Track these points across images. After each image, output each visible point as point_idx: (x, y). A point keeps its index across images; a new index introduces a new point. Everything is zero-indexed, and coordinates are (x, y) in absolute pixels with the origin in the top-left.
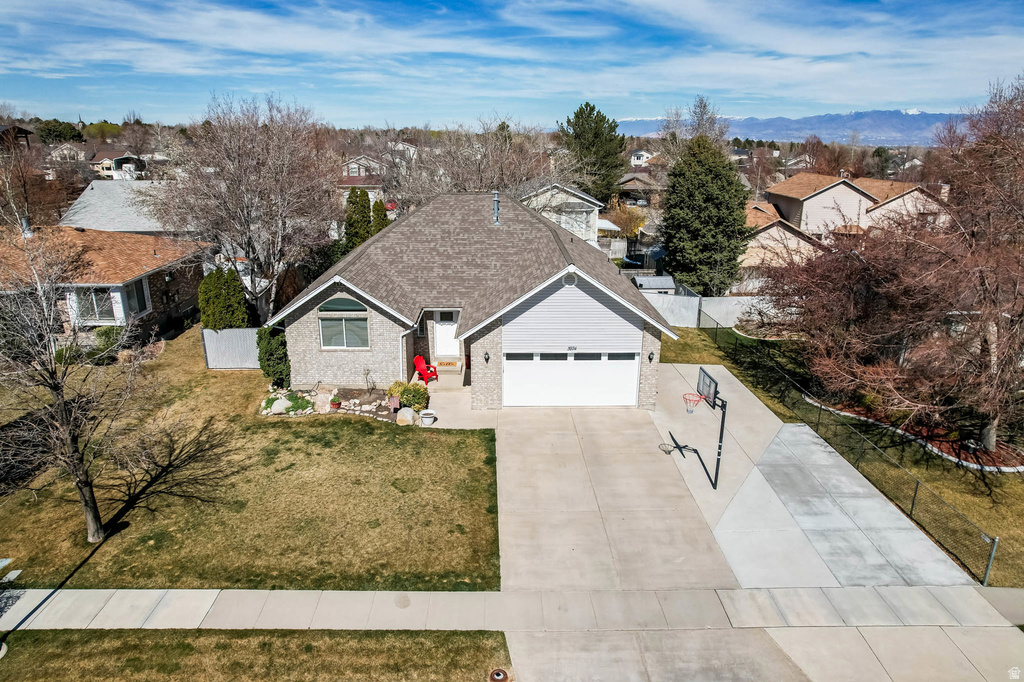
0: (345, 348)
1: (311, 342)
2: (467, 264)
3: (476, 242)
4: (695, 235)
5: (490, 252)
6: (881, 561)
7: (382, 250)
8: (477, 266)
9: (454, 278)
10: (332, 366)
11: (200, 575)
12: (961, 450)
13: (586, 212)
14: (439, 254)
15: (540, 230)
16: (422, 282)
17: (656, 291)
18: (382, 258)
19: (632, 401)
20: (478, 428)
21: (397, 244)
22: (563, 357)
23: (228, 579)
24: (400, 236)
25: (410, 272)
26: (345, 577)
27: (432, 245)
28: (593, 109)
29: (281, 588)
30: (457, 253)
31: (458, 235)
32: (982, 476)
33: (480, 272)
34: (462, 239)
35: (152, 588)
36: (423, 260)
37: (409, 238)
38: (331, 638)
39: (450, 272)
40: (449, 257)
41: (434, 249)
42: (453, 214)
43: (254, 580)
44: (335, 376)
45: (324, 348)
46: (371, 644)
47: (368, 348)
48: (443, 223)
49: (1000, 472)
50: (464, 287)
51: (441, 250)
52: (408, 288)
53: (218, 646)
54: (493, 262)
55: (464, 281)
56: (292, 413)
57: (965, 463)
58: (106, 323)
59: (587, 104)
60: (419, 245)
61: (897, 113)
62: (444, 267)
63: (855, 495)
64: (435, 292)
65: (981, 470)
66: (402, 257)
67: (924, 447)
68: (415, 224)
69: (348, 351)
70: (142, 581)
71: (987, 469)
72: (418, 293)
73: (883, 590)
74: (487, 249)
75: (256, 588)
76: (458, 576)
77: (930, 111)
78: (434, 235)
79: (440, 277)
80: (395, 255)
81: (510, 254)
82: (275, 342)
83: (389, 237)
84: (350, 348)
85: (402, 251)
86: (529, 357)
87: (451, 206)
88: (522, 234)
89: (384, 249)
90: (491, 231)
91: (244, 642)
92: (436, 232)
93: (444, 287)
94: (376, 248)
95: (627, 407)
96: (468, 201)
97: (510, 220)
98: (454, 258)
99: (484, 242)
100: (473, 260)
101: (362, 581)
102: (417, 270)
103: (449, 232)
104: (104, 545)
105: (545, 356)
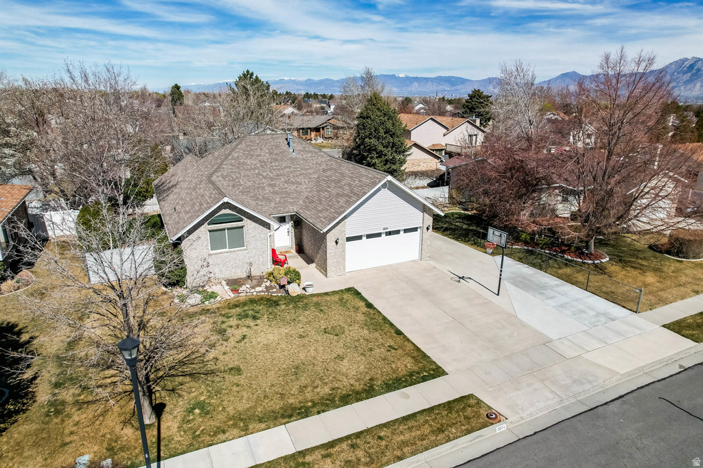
0: (227, 250)
1: (203, 249)
2: (286, 182)
3: (285, 167)
4: (380, 155)
5: (298, 173)
6: (594, 313)
7: (223, 178)
8: (293, 183)
9: (282, 193)
10: (218, 265)
11: (259, 420)
12: (581, 255)
14: (264, 177)
15: (323, 156)
16: (261, 197)
18: (225, 183)
19: (416, 256)
20: (343, 288)
21: (232, 172)
22: (379, 235)
23: (283, 416)
24: (231, 167)
27: (257, 171)
28: (252, 74)
29: (324, 411)
30: (276, 176)
31: (271, 163)
32: (596, 266)
33: (297, 187)
34: (276, 166)
35: (233, 439)
36: (254, 182)
37: (238, 168)
38: (388, 428)
39: (277, 189)
40: (272, 179)
41: (258, 174)
42: (261, 149)
43: (301, 412)
44: (221, 271)
45: (211, 252)
46: (411, 423)
47: (245, 248)
48: (257, 156)
49: (601, 262)
50: (291, 198)
51: (265, 174)
53: (325, 456)
54: (301, 179)
55: (289, 194)
56: (207, 303)
57: (586, 261)
59: (248, 71)
60: (248, 172)
61: (393, 77)
62: (271, 185)
63: (557, 286)
64: (273, 204)
65: (594, 263)
66: (239, 182)
67: (563, 257)
68: (238, 157)
69: (231, 252)
70: (222, 436)
71: (596, 262)
72: (261, 205)
73: (606, 325)
74: (294, 171)
75: (307, 416)
76: (418, 373)
77: (411, 75)
78: (255, 165)
79: (273, 193)
80: (234, 180)
81: (310, 173)
83: (223, 168)
84: (231, 250)
85: (237, 178)
86: (359, 238)
87: (258, 144)
88: (313, 160)
89: (224, 177)
90: (292, 159)
91: (337, 448)
92: (256, 162)
93: (277, 200)
94: (218, 177)
95: (414, 261)
96: (267, 140)
97: (301, 151)
98: (276, 179)
99: (291, 167)
100: (289, 179)
101: (368, 392)
102: (254, 189)
103: (264, 162)
104: (162, 423)
105: (369, 236)
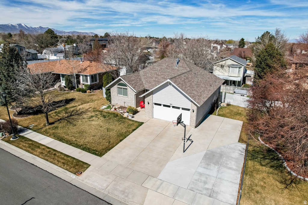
1: (115, 93)
2: (162, 78)
3: (168, 72)
6: (210, 188)
9: (157, 81)
10: (120, 100)
13: (239, 67)
16: (149, 81)
17: (240, 95)
18: (142, 74)
21: (148, 71)
22: (170, 106)
23: (58, 138)
24: (149, 69)
25: (147, 78)
26: (76, 144)
30: (161, 75)
31: (164, 69)
32: (294, 178)
34: (165, 71)
36: (152, 75)
39: (157, 79)
40: (159, 75)
41: (156, 73)
42: (166, 64)
43: (61, 140)
44: (120, 102)
45: (118, 95)
46: (65, 158)
47: (127, 97)
48: (162, 66)
51: (158, 73)
52: (144, 82)
56: (105, 109)
57: (292, 172)
58: (86, 84)
60: (153, 71)
62: (156, 78)
64: (150, 84)
65: (296, 177)
67: (283, 163)
68: (155, 66)
73: (199, 194)
79: (154, 81)
80: (146, 73)
82: (108, 91)
83: (147, 69)
84: (124, 96)
85: (148, 73)
86: (160, 105)
88: (181, 71)
90: (173, 69)
92: (159, 68)
93: (153, 83)
94: (142, 71)
96: (171, 60)
97: (180, 66)
99: (170, 72)
100: (164, 77)
101: (78, 146)
102: (149, 78)
104: (47, 126)
105: (164, 106)
